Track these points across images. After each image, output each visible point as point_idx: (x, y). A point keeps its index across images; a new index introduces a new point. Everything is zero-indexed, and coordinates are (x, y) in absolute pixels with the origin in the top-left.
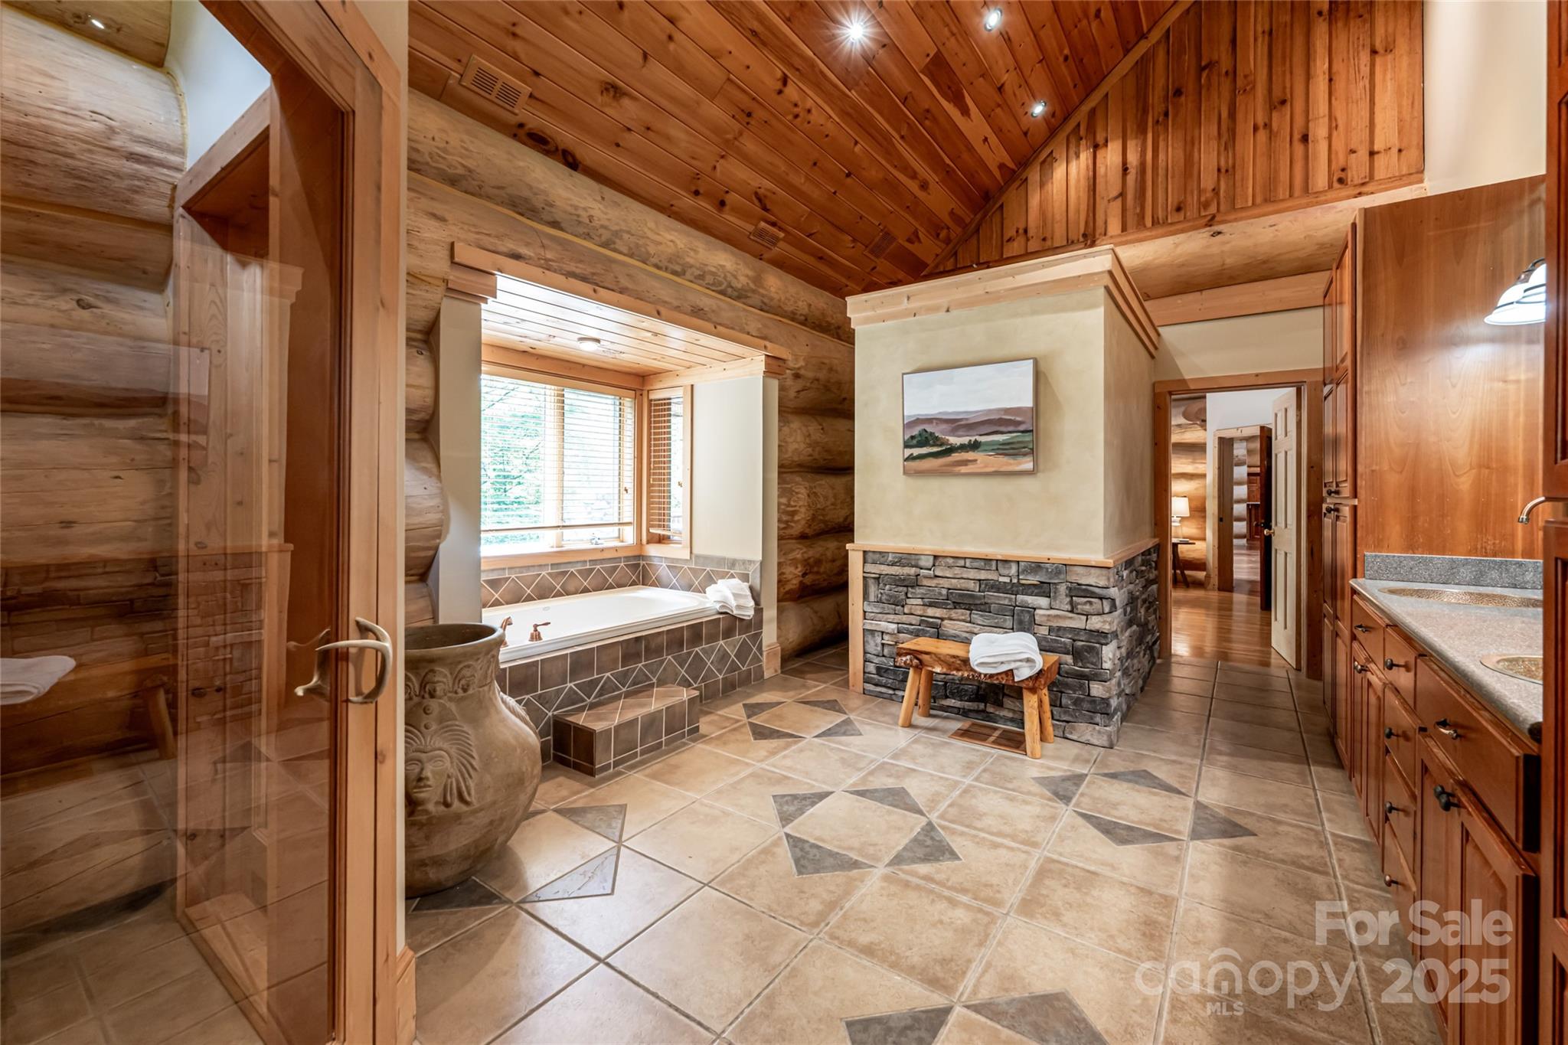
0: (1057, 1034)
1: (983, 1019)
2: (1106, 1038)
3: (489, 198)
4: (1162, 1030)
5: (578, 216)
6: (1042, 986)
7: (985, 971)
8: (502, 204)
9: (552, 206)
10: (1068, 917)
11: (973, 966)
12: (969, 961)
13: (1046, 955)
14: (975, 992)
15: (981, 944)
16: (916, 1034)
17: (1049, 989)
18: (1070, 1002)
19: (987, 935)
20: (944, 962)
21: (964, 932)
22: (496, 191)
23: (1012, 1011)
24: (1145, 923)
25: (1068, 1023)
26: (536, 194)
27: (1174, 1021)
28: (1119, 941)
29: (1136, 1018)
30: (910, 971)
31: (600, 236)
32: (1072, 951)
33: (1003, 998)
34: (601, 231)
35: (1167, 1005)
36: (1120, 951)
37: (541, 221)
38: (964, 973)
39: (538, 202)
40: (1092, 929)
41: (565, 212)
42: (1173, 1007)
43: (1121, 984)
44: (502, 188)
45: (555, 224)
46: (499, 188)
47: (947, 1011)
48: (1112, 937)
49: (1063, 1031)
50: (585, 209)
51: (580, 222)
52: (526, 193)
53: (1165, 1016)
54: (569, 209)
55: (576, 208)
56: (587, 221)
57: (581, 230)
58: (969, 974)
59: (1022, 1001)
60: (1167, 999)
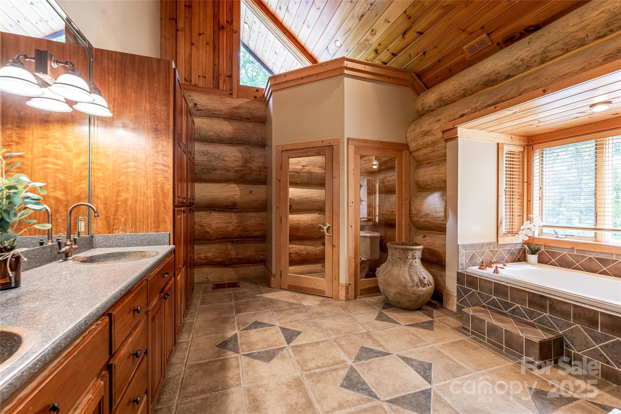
0: (264, 354)
1: (280, 347)
2: (253, 360)
3: (477, 91)
4: (241, 370)
5: (515, 65)
6: (275, 360)
7: (290, 355)
8: (482, 89)
9: (499, 73)
10: (285, 389)
11: (293, 355)
12: (295, 355)
13: (280, 370)
14: (287, 350)
15: (298, 361)
16: (289, 337)
17: (272, 361)
18: (265, 361)
19: (299, 364)
20: (300, 352)
21: (305, 361)
22: (477, 87)
23: (276, 352)
24: (258, 406)
25: (263, 357)
26: (489, 76)
27: (238, 374)
28: (263, 390)
29: (248, 368)
30: (304, 345)
31: (535, 61)
32: (275, 376)
33: (280, 353)
34: (533, 60)
35: (241, 377)
36: (261, 386)
37: (501, 81)
38: (293, 352)
39: (493, 77)
40: (274, 389)
41: (507, 69)
42: (239, 378)
43: (256, 375)
44: (477, 85)
45: (508, 77)
46: (476, 86)
47: (288, 344)
48: (266, 390)
49: (263, 355)
50: (517, 59)
51: (518, 67)
52: (486, 78)
53: (241, 374)
54: (508, 67)
55: (511, 63)
56: (521, 63)
57: (522, 69)
58: (292, 353)
59: (276, 355)
60: (242, 379)
